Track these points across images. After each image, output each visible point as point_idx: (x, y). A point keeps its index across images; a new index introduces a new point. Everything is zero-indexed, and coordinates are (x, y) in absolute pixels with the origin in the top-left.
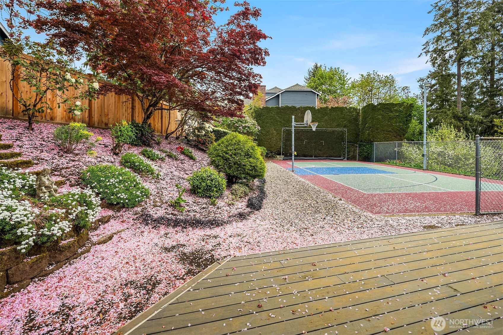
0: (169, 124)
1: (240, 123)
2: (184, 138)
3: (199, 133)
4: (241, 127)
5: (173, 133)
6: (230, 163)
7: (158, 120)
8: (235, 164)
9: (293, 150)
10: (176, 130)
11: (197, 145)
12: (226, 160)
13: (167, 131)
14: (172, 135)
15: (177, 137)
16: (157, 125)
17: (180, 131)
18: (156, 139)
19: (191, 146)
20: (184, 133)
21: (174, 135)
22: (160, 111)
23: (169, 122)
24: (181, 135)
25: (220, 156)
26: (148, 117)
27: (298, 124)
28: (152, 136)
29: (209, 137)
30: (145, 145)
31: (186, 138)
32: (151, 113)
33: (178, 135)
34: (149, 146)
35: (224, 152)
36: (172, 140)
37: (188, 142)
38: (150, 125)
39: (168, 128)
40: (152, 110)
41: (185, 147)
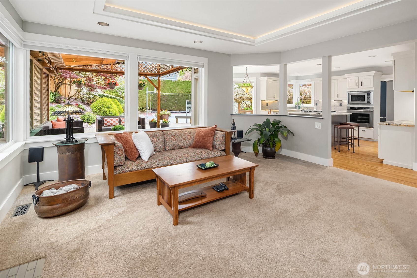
0: (70, 91)
1: (120, 90)
2: (80, 99)
3: (89, 97)
4: (120, 93)
5: (72, 96)
6: (100, 111)
7: (63, 89)
8: (102, 111)
9: (147, 106)
10: (75, 95)
11: (89, 104)
12: (98, 109)
13: (69, 95)
14: (72, 98)
15: (75, 99)
16: (62, 92)
17: (78, 95)
18: (63, 100)
19: (84, 104)
20: (80, 96)
21: (74, 97)
22: (64, 85)
23: (70, 90)
24: (78, 97)
25: (95, 108)
26: (58, 88)
27: (149, 92)
28: (61, 99)
29: (96, 99)
30: (57, 103)
31: (81, 99)
32: (60, 86)
33: (76, 97)
34: (59, 103)
35: (98, 106)
36: (72, 100)
37: (83, 102)
38: (58, 92)
39: (69, 94)
40: (60, 85)
41: (80, 104)
